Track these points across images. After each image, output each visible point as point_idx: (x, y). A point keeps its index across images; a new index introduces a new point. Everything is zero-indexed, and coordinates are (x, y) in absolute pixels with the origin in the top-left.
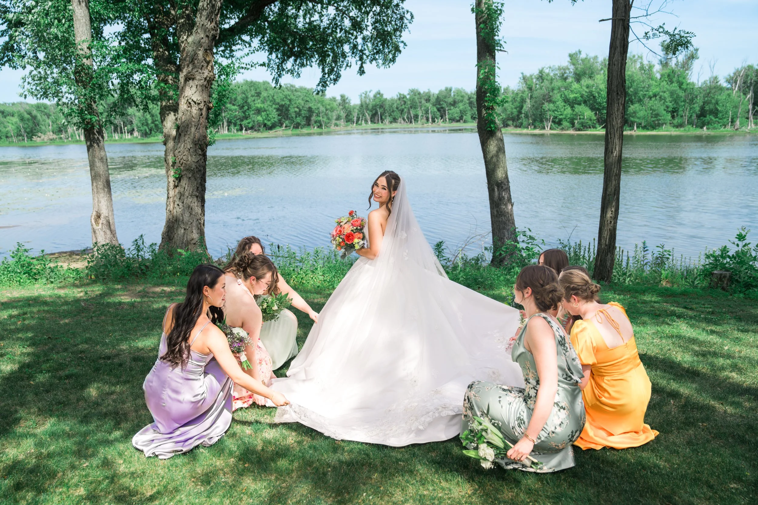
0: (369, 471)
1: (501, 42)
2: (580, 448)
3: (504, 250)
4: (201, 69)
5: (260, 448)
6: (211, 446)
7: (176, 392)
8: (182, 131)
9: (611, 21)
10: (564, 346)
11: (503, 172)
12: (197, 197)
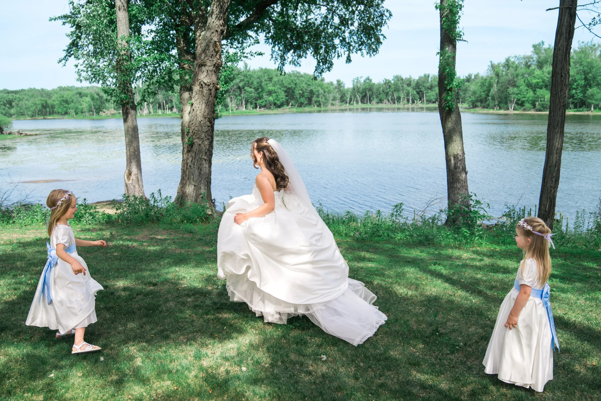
1: (461, 33)
3: (453, 211)
4: (211, 57)
8: (195, 107)
9: (558, 9)
11: (459, 145)
12: (205, 160)
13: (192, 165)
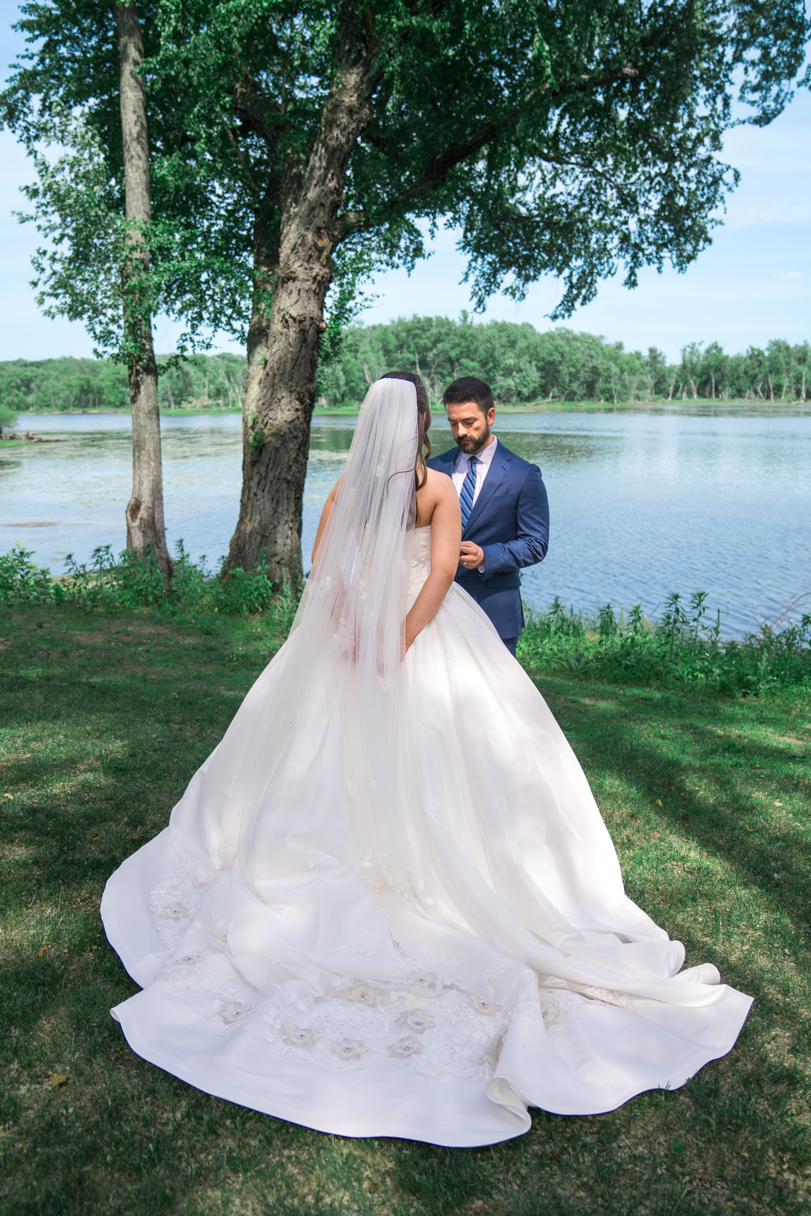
4: (308, 262)
12: (288, 482)
13: (259, 493)
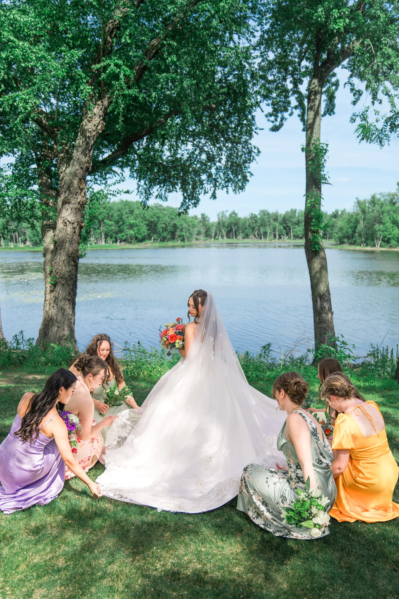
0: (163, 531)
1: (326, 177)
2: (336, 520)
3: (320, 352)
4: (76, 195)
5: (83, 509)
6: (45, 505)
7: (20, 461)
8: (58, 246)
10: (316, 436)
11: (325, 286)
12: (69, 300)
13: (54, 306)
